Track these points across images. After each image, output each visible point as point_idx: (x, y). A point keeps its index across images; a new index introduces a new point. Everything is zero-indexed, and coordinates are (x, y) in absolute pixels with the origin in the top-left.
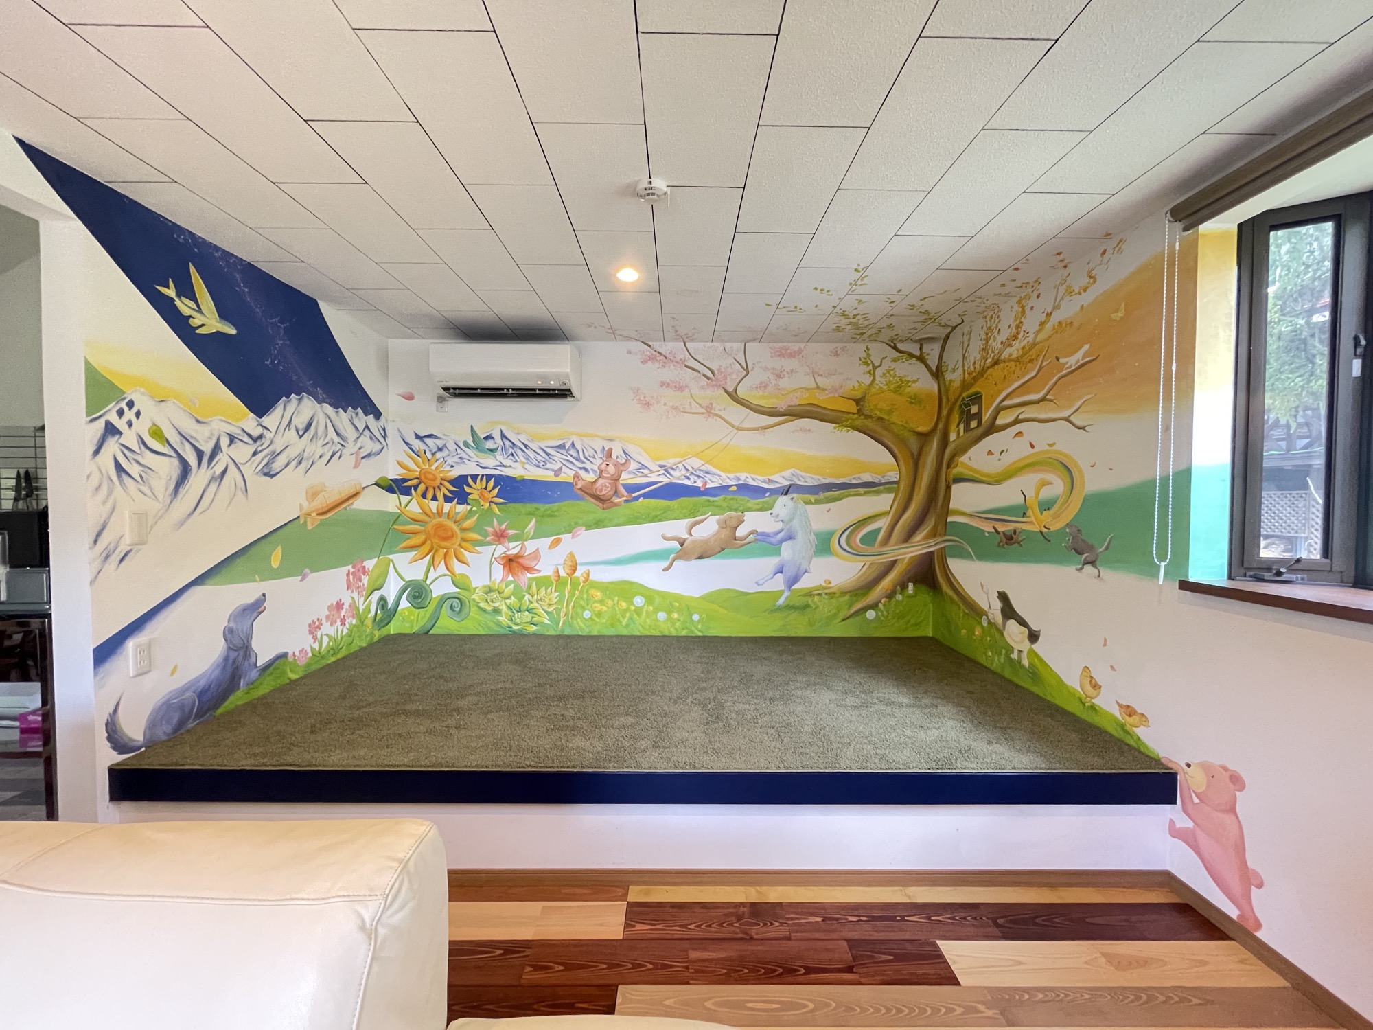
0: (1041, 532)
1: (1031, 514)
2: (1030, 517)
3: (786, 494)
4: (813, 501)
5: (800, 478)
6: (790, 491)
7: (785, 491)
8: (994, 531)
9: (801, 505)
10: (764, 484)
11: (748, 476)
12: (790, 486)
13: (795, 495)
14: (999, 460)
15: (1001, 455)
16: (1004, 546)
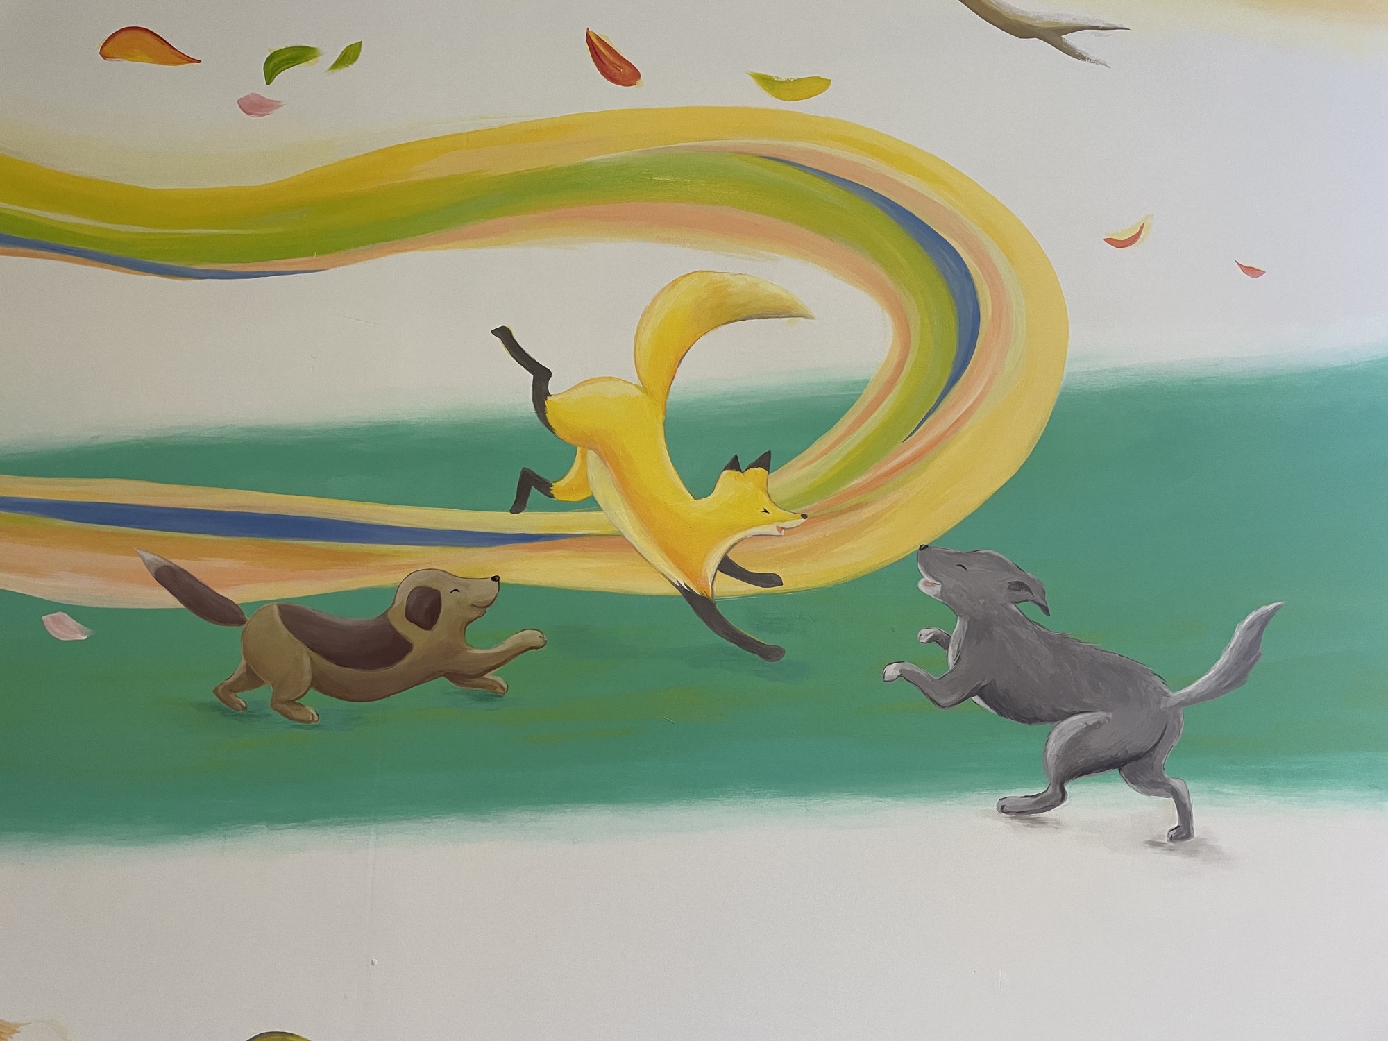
0: (702, 605)
1: (605, 491)
2: (591, 504)
14: (254, 107)
15: (281, 78)
16: (287, 705)
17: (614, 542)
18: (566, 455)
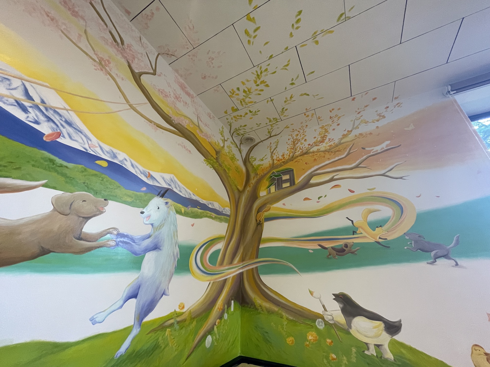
0: (378, 243)
1: (362, 231)
2: (361, 233)
3: (162, 196)
4: (183, 211)
5: (177, 186)
6: (166, 195)
7: (162, 192)
8: (320, 248)
9: (173, 212)
10: (142, 175)
11: (127, 158)
12: (167, 190)
13: (169, 200)
14: (318, 202)
15: (320, 199)
16: (334, 257)
17: (365, 237)
18: (357, 229)
